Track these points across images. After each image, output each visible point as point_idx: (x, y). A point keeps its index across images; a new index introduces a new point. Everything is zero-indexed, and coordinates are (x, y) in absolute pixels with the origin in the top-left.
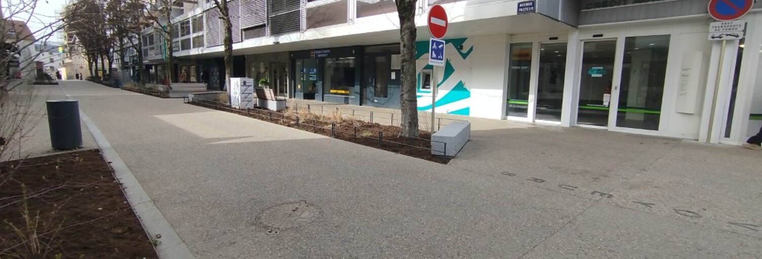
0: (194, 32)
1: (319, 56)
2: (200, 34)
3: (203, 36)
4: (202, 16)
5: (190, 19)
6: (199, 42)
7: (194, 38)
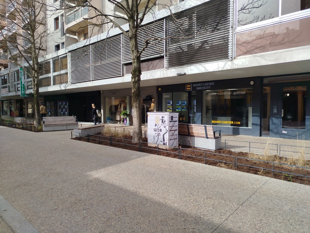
0: (54, 71)
1: (198, 88)
2: (63, 72)
3: (67, 73)
4: (66, 57)
5: (51, 60)
6: (61, 79)
7: (54, 77)
